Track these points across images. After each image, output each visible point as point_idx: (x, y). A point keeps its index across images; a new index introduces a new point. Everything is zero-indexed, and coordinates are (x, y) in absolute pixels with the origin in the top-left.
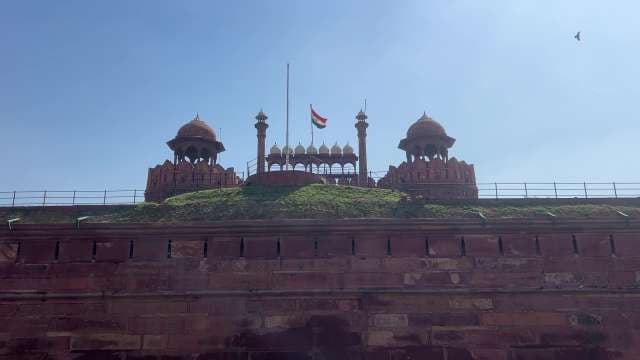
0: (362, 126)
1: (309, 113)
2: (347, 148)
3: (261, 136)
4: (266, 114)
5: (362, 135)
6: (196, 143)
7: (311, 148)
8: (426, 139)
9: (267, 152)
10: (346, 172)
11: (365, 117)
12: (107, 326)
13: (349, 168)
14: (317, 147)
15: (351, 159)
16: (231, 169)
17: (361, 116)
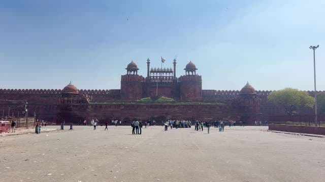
0: (175, 63)
1: (161, 59)
2: (171, 69)
3: (148, 66)
5: (175, 66)
6: (132, 67)
7: (161, 69)
8: (190, 67)
9: (150, 70)
13: (171, 75)
14: (163, 69)
15: (172, 72)
16: (141, 76)
17: (175, 60)
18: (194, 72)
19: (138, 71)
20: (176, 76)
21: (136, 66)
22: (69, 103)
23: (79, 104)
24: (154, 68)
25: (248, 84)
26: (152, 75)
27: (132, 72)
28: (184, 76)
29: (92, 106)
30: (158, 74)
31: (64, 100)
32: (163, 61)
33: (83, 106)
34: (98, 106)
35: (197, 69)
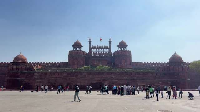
0: (110, 42)
2: (107, 46)
3: (90, 44)
4: (91, 39)
5: (110, 44)
6: (77, 45)
7: (100, 46)
8: (122, 45)
9: (91, 47)
10: (107, 51)
11: (111, 40)
12: (77, 82)
14: (101, 46)
15: (108, 48)
16: (84, 51)
17: (110, 40)
18: (125, 48)
19: (82, 47)
20: (111, 52)
21: (80, 44)
22: (17, 70)
23: (26, 72)
24: (94, 46)
25: (175, 53)
26: (93, 50)
27: (78, 48)
28: (118, 51)
29: (38, 73)
30: (98, 50)
31: (13, 68)
32: (101, 40)
33: (30, 73)
34: (44, 73)
35: (127, 46)
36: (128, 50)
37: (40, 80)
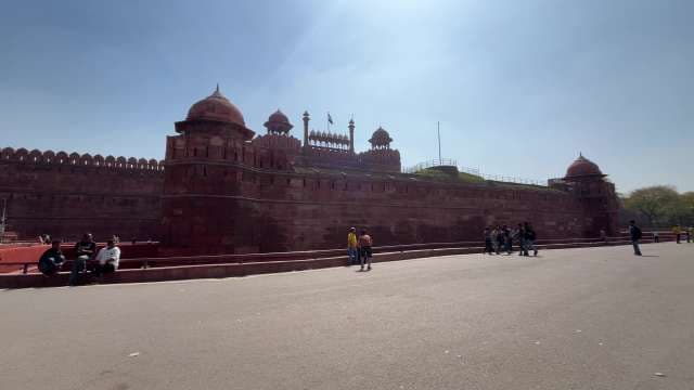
0: (352, 127)
1: (327, 116)
2: (346, 137)
3: (306, 125)
5: (352, 132)
8: (381, 137)
9: (309, 134)
10: (343, 148)
11: (353, 123)
13: (346, 147)
15: (346, 142)
17: (351, 122)
18: (387, 145)
20: (355, 151)
22: (232, 158)
24: (316, 131)
26: (312, 143)
29: (304, 178)
30: (324, 144)
31: (208, 147)
34: (325, 181)
35: (391, 140)
36: (394, 149)
37: (314, 207)
